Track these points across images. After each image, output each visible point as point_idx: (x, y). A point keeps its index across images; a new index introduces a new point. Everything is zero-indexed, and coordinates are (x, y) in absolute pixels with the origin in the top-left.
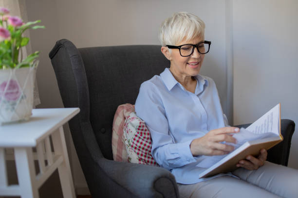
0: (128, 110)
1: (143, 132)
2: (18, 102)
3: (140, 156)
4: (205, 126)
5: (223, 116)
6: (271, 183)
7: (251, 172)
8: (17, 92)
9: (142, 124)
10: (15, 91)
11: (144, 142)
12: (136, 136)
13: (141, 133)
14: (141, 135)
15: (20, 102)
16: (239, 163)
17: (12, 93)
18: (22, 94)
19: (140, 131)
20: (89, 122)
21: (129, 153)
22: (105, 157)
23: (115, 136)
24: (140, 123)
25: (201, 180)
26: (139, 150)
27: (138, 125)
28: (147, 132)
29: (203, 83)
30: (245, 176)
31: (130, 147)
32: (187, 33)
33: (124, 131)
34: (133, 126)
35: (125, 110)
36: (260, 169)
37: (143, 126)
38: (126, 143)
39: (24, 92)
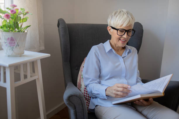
8: (14, 43)
15: (16, 47)
17: (12, 43)
29: (128, 51)
32: (124, 22)
39: (17, 43)
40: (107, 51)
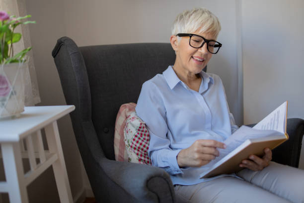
0: (130, 110)
1: (143, 133)
2: (8, 98)
3: (139, 157)
4: (209, 125)
5: (229, 115)
6: (276, 184)
7: (256, 172)
8: (7, 88)
9: (143, 125)
10: (5, 86)
11: (144, 143)
12: (136, 136)
13: (141, 134)
14: (141, 136)
15: (10, 97)
16: (241, 163)
17: (1, 89)
18: (12, 90)
19: (140, 132)
20: (91, 121)
21: (129, 153)
22: (107, 158)
23: (117, 136)
24: (141, 124)
25: (202, 180)
26: (138, 150)
27: (139, 126)
28: (147, 134)
29: (208, 81)
30: (249, 177)
31: (130, 147)
33: (124, 131)
34: (133, 126)
35: (127, 110)
36: (265, 169)
37: (144, 128)
38: (126, 143)
39: (13, 88)
40: (172, 86)
